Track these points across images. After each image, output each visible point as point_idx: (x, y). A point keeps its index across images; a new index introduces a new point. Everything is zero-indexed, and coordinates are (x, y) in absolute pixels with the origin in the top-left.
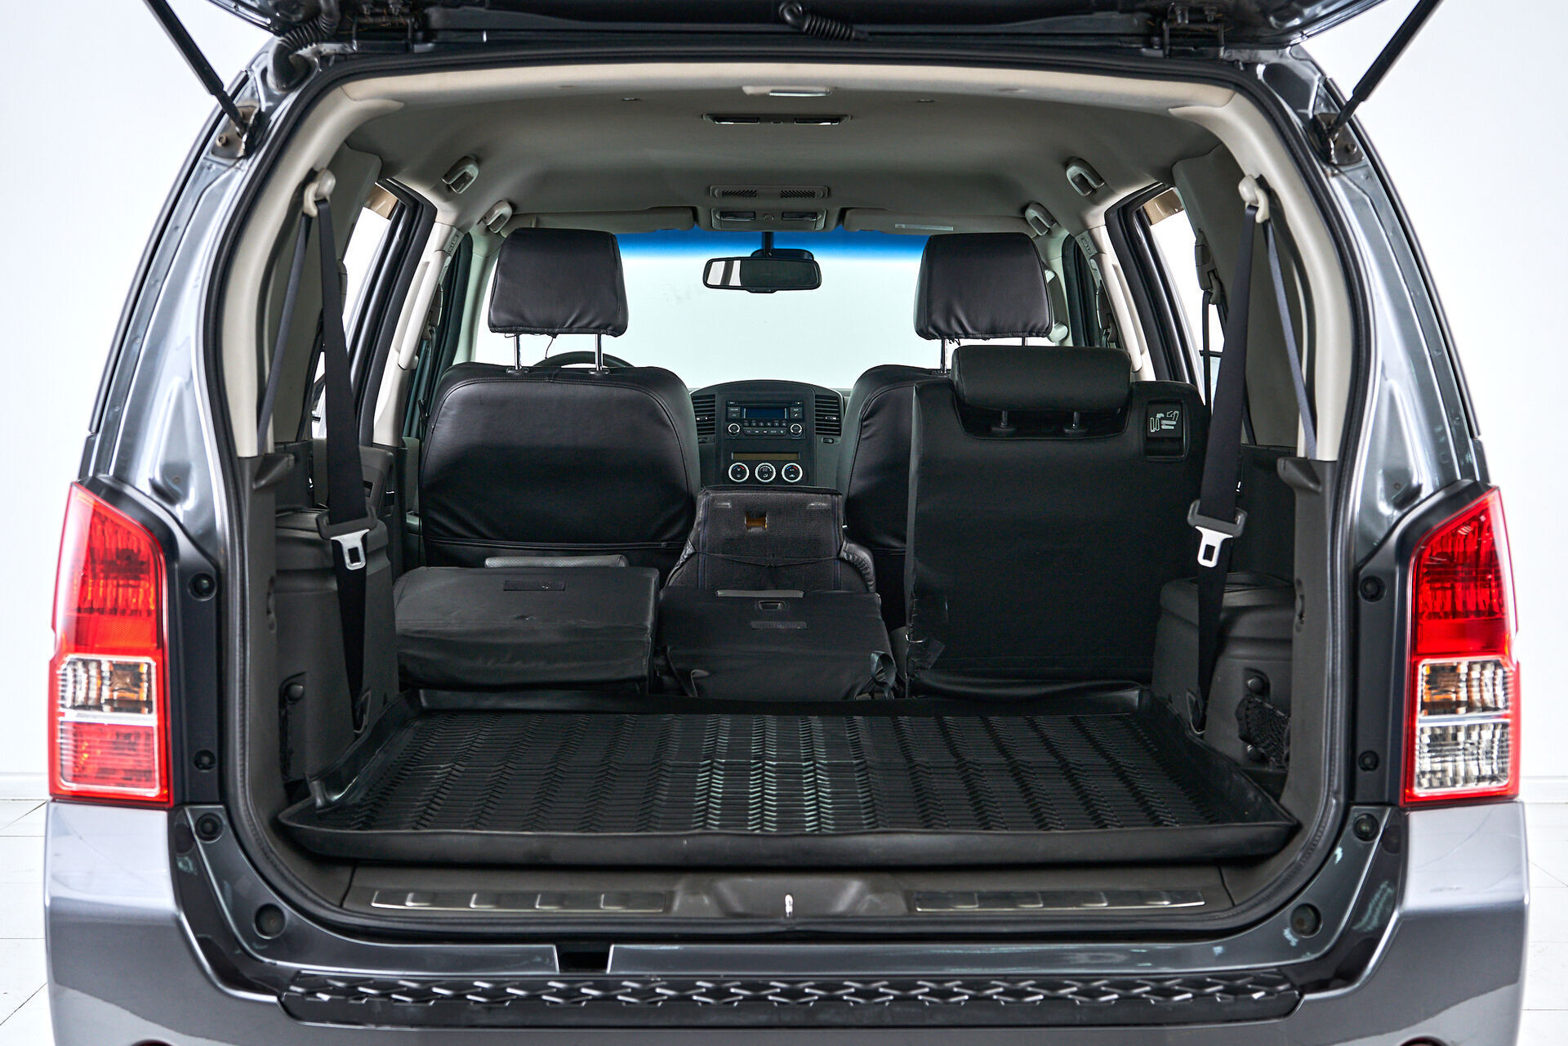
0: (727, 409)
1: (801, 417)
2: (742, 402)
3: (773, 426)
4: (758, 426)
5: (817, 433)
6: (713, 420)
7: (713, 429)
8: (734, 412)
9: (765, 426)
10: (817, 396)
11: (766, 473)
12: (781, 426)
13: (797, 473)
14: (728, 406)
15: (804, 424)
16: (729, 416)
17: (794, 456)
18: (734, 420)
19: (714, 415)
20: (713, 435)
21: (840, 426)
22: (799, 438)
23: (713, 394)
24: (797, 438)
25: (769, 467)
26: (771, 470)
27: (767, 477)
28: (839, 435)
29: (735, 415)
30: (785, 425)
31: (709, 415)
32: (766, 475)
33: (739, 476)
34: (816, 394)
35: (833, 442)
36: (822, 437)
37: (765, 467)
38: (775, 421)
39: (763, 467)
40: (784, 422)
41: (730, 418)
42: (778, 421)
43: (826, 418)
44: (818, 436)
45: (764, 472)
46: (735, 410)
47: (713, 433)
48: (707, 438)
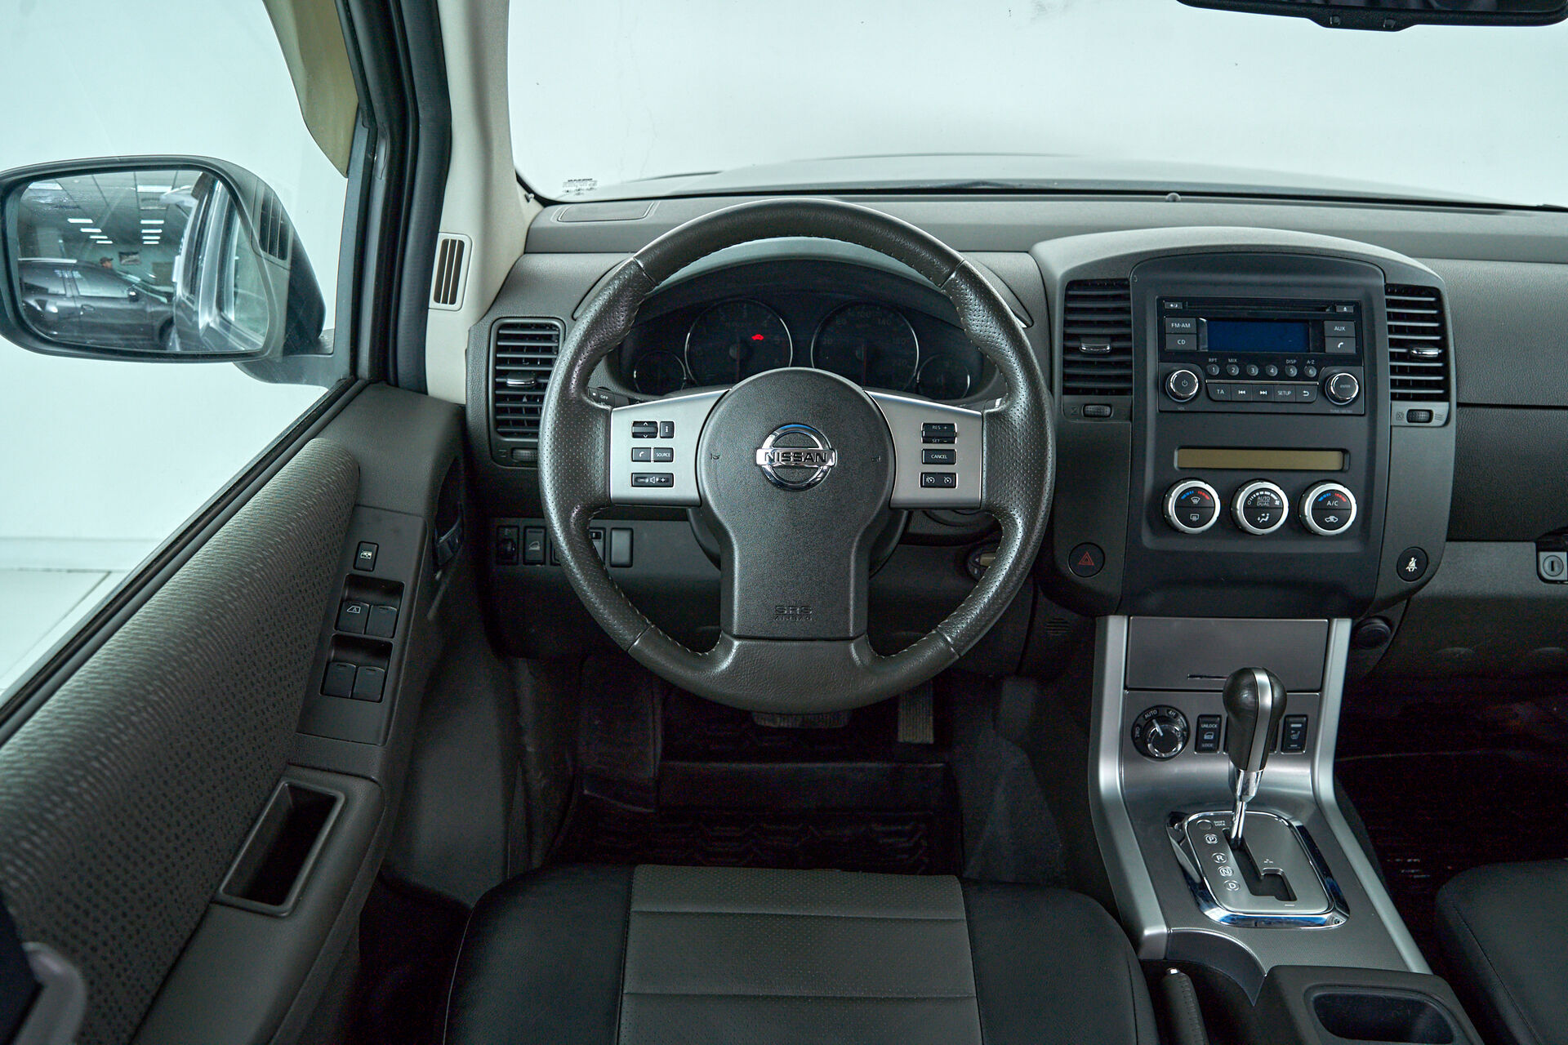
0: (1162, 325)
1: (1352, 350)
2: (1198, 305)
3: (1283, 375)
4: (1244, 375)
5: (1394, 397)
6: (1128, 351)
7: (1128, 379)
8: (1182, 333)
9: (1264, 375)
10: (1391, 289)
11: (1264, 509)
12: (1302, 376)
13: (1343, 509)
16: (1169, 346)
17: (1332, 461)
18: (1182, 357)
19: (1128, 337)
20: (1127, 398)
21: (1444, 371)
22: (1349, 412)
23: (1123, 277)
24: (1344, 411)
25: (1272, 495)
26: (1277, 503)
27: (1266, 520)
28: (1445, 397)
29: (1183, 342)
30: (1312, 372)
31: (1114, 338)
32: (1263, 515)
33: (1195, 519)
34: (1388, 282)
35: (1430, 420)
36: (1404, 407)
37: (1262, 493)
38: (1288, 361)
39: (1257, 494)
40: (1311, 365)
41: (1171, 352)
42: (1295, 361)
43: (1415, 352)
44: (1395, 403)
45: (1260, 507)
46: (1183, 325)
47: (1128, 392)
48: (1109, 405)
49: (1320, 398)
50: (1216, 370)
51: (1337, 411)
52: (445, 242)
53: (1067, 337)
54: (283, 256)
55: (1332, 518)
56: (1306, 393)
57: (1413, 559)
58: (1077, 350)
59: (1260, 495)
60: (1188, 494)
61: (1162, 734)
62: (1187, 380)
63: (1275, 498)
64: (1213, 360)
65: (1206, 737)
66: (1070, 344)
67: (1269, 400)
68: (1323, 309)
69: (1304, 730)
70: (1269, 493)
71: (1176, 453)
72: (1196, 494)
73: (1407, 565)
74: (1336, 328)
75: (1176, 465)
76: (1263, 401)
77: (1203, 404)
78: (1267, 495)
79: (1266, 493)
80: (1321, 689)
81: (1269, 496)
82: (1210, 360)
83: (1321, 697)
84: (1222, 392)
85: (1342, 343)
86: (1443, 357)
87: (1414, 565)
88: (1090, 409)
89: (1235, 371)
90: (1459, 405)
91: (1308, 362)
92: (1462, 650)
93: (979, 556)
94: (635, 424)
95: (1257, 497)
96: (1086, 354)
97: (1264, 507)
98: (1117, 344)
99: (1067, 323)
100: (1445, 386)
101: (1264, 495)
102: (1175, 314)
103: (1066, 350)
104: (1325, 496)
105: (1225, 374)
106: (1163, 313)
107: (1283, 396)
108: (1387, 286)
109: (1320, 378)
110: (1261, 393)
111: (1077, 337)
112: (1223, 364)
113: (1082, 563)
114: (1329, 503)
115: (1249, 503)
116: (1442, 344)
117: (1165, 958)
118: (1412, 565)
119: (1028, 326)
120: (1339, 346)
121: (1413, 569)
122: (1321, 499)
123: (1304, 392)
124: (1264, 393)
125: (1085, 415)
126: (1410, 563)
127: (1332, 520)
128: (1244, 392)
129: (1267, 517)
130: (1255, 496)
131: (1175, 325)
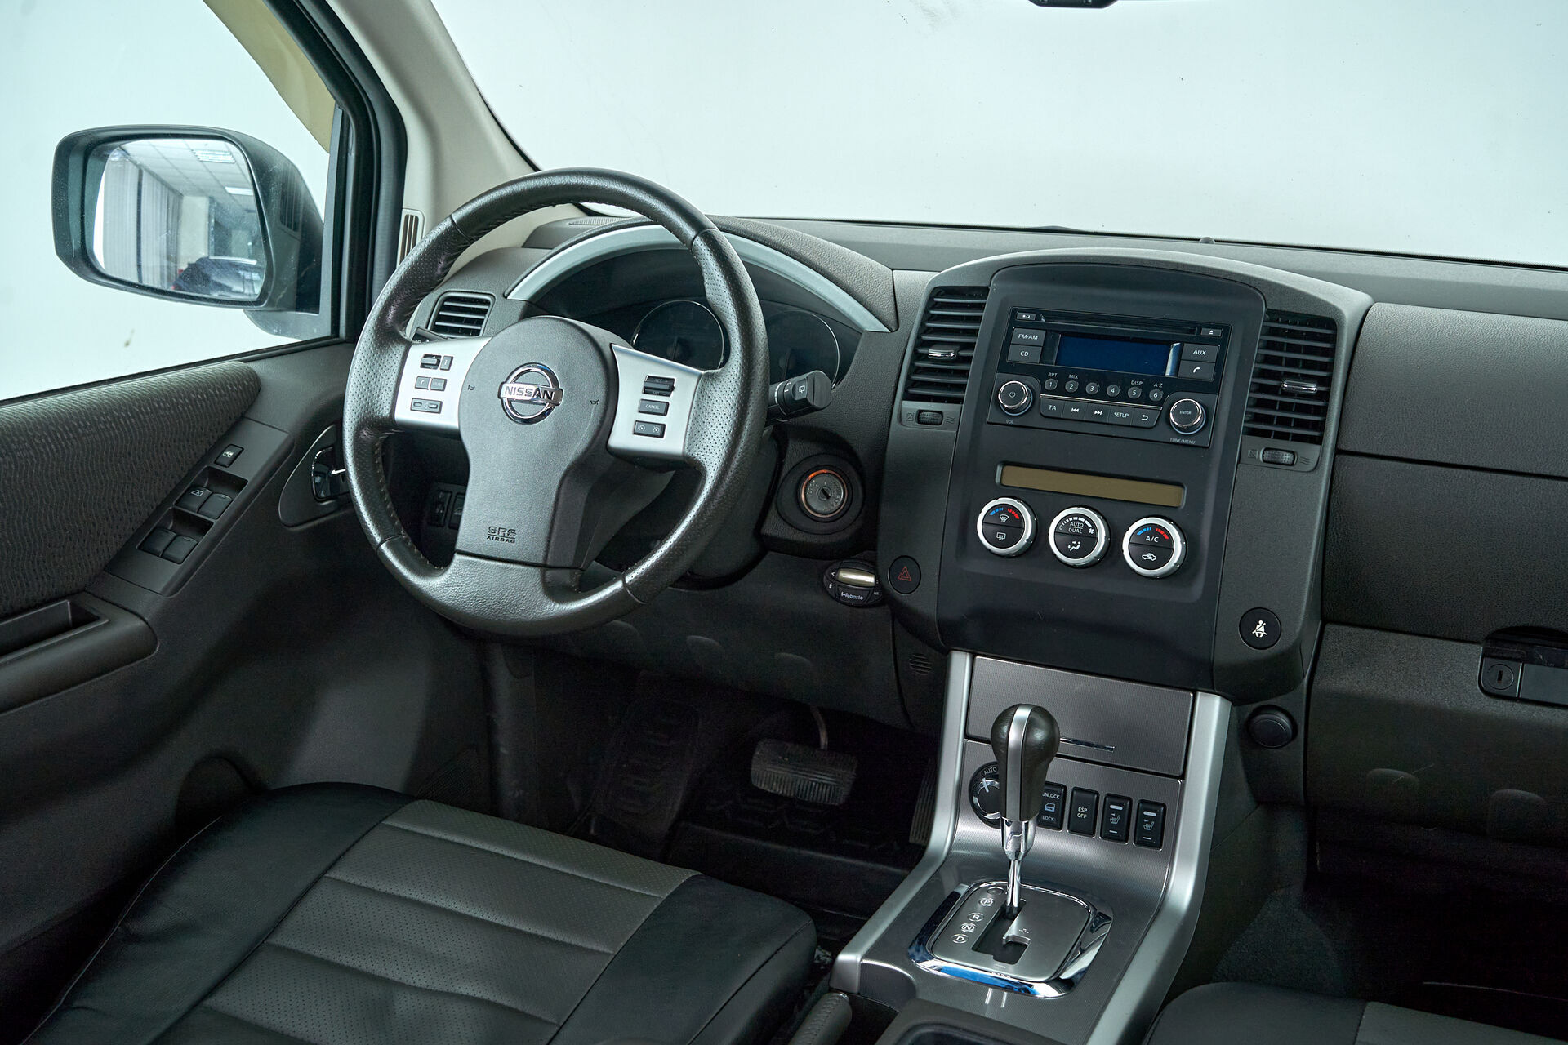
0: (1009, 335)
1: (1209, 376)
2: (1049, 315)
3: (1123, 397)
4: (1081, 392)
5: (1250, 432)
6: (968, 360)
7: (962, 387)
8: (1028, 345)
9: (1102, 395)
10: (1270, 315)
11: (1075, 536)
12: (1145, 399)
13: (1166, 548)
14: (1015, 323)
15: (1211, 399)
16: (1012, 357)
18: (1020, 368)
19: (971, 346)
20: (958, 406)
21: (1322, 411)
22: (1192, 442)
23: (983, 285)
24: (1185, 441)
25: (1087, 522)
26: (1091, 531)
27: (1077, 548)
28: (1318, 441)
29: (1026, 354)
30: (1157, 396)
31: (961, 346)
32: (1074, 543)
33: (1001, 538)
34: (1269, 307)
35: (1293, 464)
37: (1076, 518)
38: (1133, 382)
39: (1071, 519)
40: (1158, 388)
41: (1011, 362)
42: (1141, 383)
43: (1285, 385)
44: (1249, 438)
45: (1073, 534)
46: (1031, 337)
47: (959, 401)
48: (941, 413)
49: (1162, 424)
50: (1052, 385)
51: (1177, 441)
52: (407, 217)
53: (920, 343)
54: (295, 229)
55: (1149, 556)
56: (1146, 418)
57: (1261, 622)
58: (926, 357)
59: (1073, 521)
61: (987, 791)
62: (1015, 391)
63: (1090, 526)
64: (1054, 375)
65: (1046, 808)
66: (919, 350)
67: (1104, 421)
68: (1190, 332)
69: (1161, 822)
70: (1083, 520)
71: (1000, 469)
72: (1007, 512)
73: (1254, 629)
74: (1196, 352)
75: (996, 480)
76: (1098, 422)
77: (1035, 420)
78: (1080, 522)
79: (1080, 519)
80: (1183, 776)
81: (1084, 523)
82: (1050, 374)
83: (1183, 785)
84: (1054, 408)
85: (1198, 368)
86: (1324, 396)
87: (1262, 629)
88: (926, 416)
89: (1073, 387)
90: (1338, 452)
91: (1156, 385)
92: (1401, 774)
93: (837, 571)
94: (426, 356)
95: (1070, 522)
96: (936, 360)
97: (1077, 535)
98: (963, 353)
99: (925, 329)
100: (1321, 426)
101: (1078, 521)
102: (1026, 325)
103: (916, 356)
104: (1144, 530)
105: (1060, 390)
107: (1120, 418)
108: (1269, 311)
109: (1166, 403)
110: (1096, 412)
111: (931, 344)
112: (1062, 379)
113: (901, 577)
114: (1148, 538)
115: (1061, 528)
116: (1326, 382)
117: (859, 994)
118: (1260, 629)
119: (892, 331)
120: (1194, 371)
121: (1260, 634)
122: (1139, 533)
123: (1144, 416)
124: (1098, 413)
125: (919, 422)
126: (1258, 626)
127: (1150, 558)
128: (1078, 410)
129: (1079, 546)
130: (1067, 521)
131: (1022, 335)
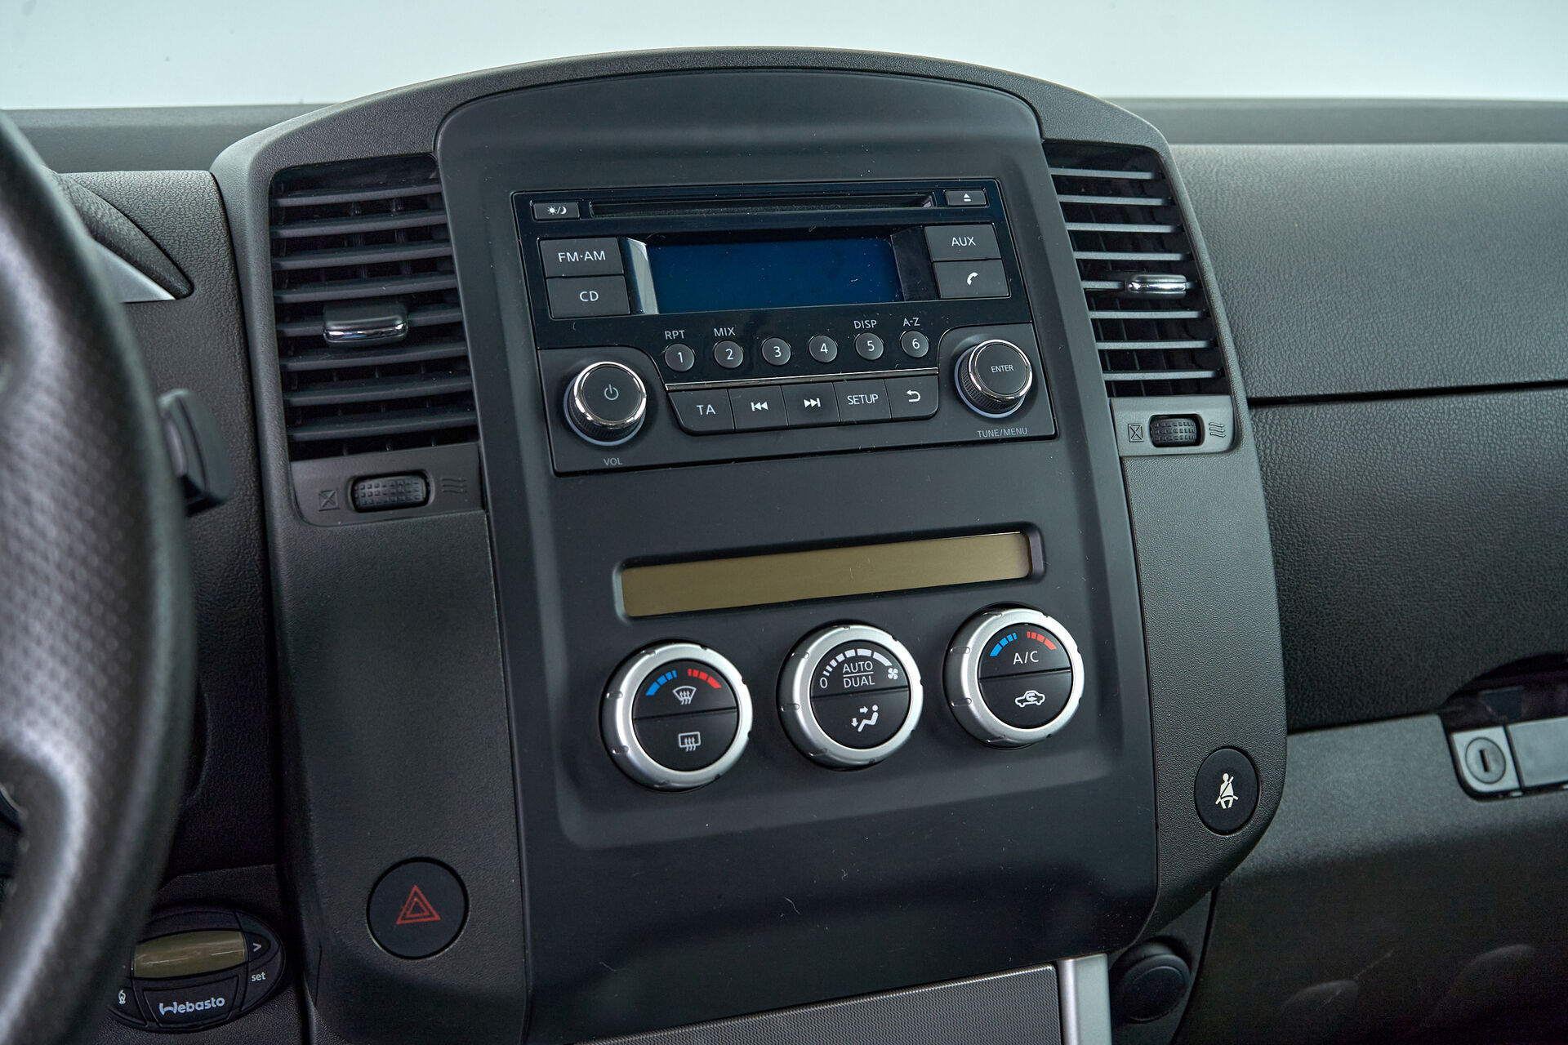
0: (534, 257)
3: (850, 359)
4: (755, 365)
5: (1114, 390)
6: (452, 332)
7: (458, 400)
8: (586, 274)
9: (804, 362)
10: (1057, 151)
12: (896, 357)
14: (536, 229)
17: (1002, 556)
18: (596, 331)
19: (445, 298)
20: (465, 448)
22: (1022, 432)
23: (417, 149)
24: (1009, 432)
25: (877, 656)
26: (893, 674)
27: (873, 722)
28: (1219, 385)
29: (594, 296)
30: (919, 345)
31: (413, 303)
32: (864, 710)
33: (690, 745)
34: (1048, 135)
35: (1198, 440)
36: (1137, 413)
37: (850, 653)
38: (858, 324)
39: (840, 658)
40: (912, 328)
41: (565, 324)
42: (874, 323)
43: (1136, 287)
44: (1118, 402)
45: (854, 692)
46: (587, 256)
47: (467, 433)
48: (420, 474)
49: (948, 404)
50: (685, 358)
51: (992, 433)
53: (283, 313)
55: (1030, 696)
56: (914, 396)
57: (1226, 777)
58: (318, 344)
59: (848, 661)
60: (662, 680)
62: (616, 386)
63: (886, 662)
64: (675, 333)
66: (295, 330)
67: (832, 420)
68: (919, 202)
70: (868, 653)
71: (617, 580)
72: (683, 679)
73: (1217, 794)
74: (955, 242)
75: (620, 609)
76: (815, 423)
77: (666, 446)
78: (864, 658)
79: (862, 652)
81: (871, 658)
82: (667, 334)
84: (710, 409)
85: (975, 274)
86: (1197, 296)
87: (1230, 791)
88: (372, 490)
89: (733, 355)
91: (906, 322)
95: (840, 665)
96: (343, 349)
97: (863, 691)
98: (422, 319)
99: (281, 280)
100: (1212, 356)
101: (857, 658)
102: (562, 230)
103: (286, 347)
104: (1004, 642)
105: (707, 368)
106: (532, 230)
107: (864, 407)
108: (1048, 144)
109: (943, 357)
110: (807, 403)
111: (315, 311)
113: (405, 918)
114: (1017, 659)
115: (824, 684)
116: (1189, 267)
118: (1227, 792)
119: (178, 296)
120: (969, 282)
121: (1227, 803)
122: (995, 652)
123: (910, 393)
124: (813, 403)
125: (360, 509)
126: (1223, 787)
127: (1032, 701)
128: (765, 406)
129: (875, 716)
130: (834, 663)
131: (568, 255)
